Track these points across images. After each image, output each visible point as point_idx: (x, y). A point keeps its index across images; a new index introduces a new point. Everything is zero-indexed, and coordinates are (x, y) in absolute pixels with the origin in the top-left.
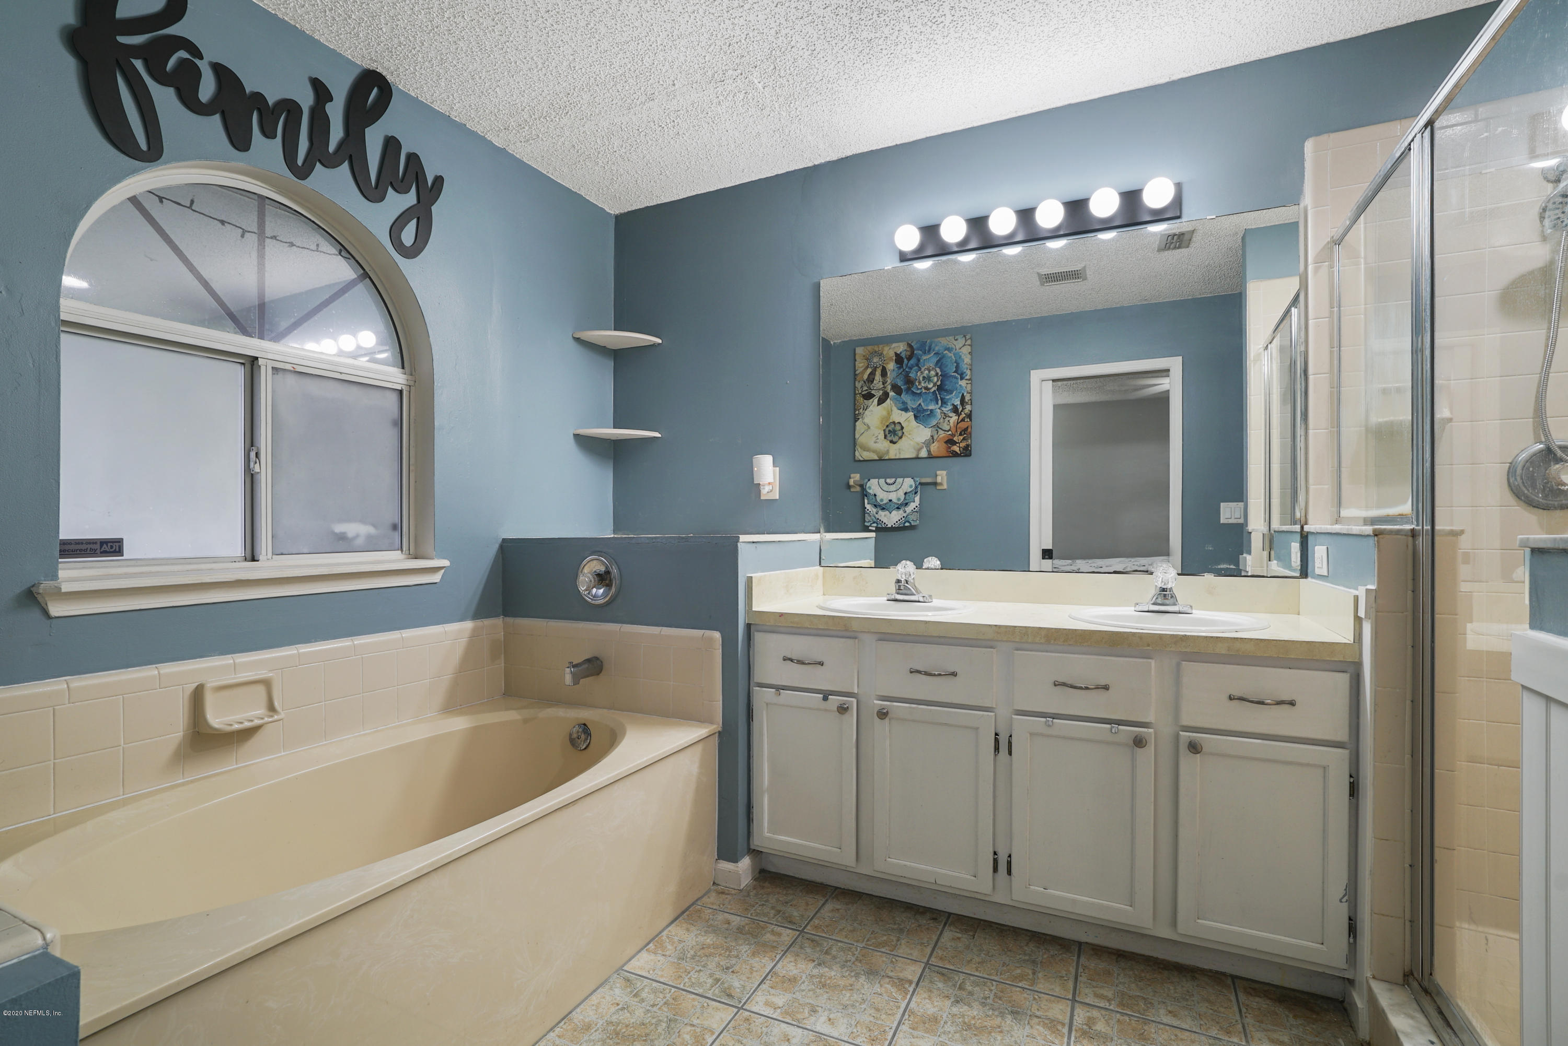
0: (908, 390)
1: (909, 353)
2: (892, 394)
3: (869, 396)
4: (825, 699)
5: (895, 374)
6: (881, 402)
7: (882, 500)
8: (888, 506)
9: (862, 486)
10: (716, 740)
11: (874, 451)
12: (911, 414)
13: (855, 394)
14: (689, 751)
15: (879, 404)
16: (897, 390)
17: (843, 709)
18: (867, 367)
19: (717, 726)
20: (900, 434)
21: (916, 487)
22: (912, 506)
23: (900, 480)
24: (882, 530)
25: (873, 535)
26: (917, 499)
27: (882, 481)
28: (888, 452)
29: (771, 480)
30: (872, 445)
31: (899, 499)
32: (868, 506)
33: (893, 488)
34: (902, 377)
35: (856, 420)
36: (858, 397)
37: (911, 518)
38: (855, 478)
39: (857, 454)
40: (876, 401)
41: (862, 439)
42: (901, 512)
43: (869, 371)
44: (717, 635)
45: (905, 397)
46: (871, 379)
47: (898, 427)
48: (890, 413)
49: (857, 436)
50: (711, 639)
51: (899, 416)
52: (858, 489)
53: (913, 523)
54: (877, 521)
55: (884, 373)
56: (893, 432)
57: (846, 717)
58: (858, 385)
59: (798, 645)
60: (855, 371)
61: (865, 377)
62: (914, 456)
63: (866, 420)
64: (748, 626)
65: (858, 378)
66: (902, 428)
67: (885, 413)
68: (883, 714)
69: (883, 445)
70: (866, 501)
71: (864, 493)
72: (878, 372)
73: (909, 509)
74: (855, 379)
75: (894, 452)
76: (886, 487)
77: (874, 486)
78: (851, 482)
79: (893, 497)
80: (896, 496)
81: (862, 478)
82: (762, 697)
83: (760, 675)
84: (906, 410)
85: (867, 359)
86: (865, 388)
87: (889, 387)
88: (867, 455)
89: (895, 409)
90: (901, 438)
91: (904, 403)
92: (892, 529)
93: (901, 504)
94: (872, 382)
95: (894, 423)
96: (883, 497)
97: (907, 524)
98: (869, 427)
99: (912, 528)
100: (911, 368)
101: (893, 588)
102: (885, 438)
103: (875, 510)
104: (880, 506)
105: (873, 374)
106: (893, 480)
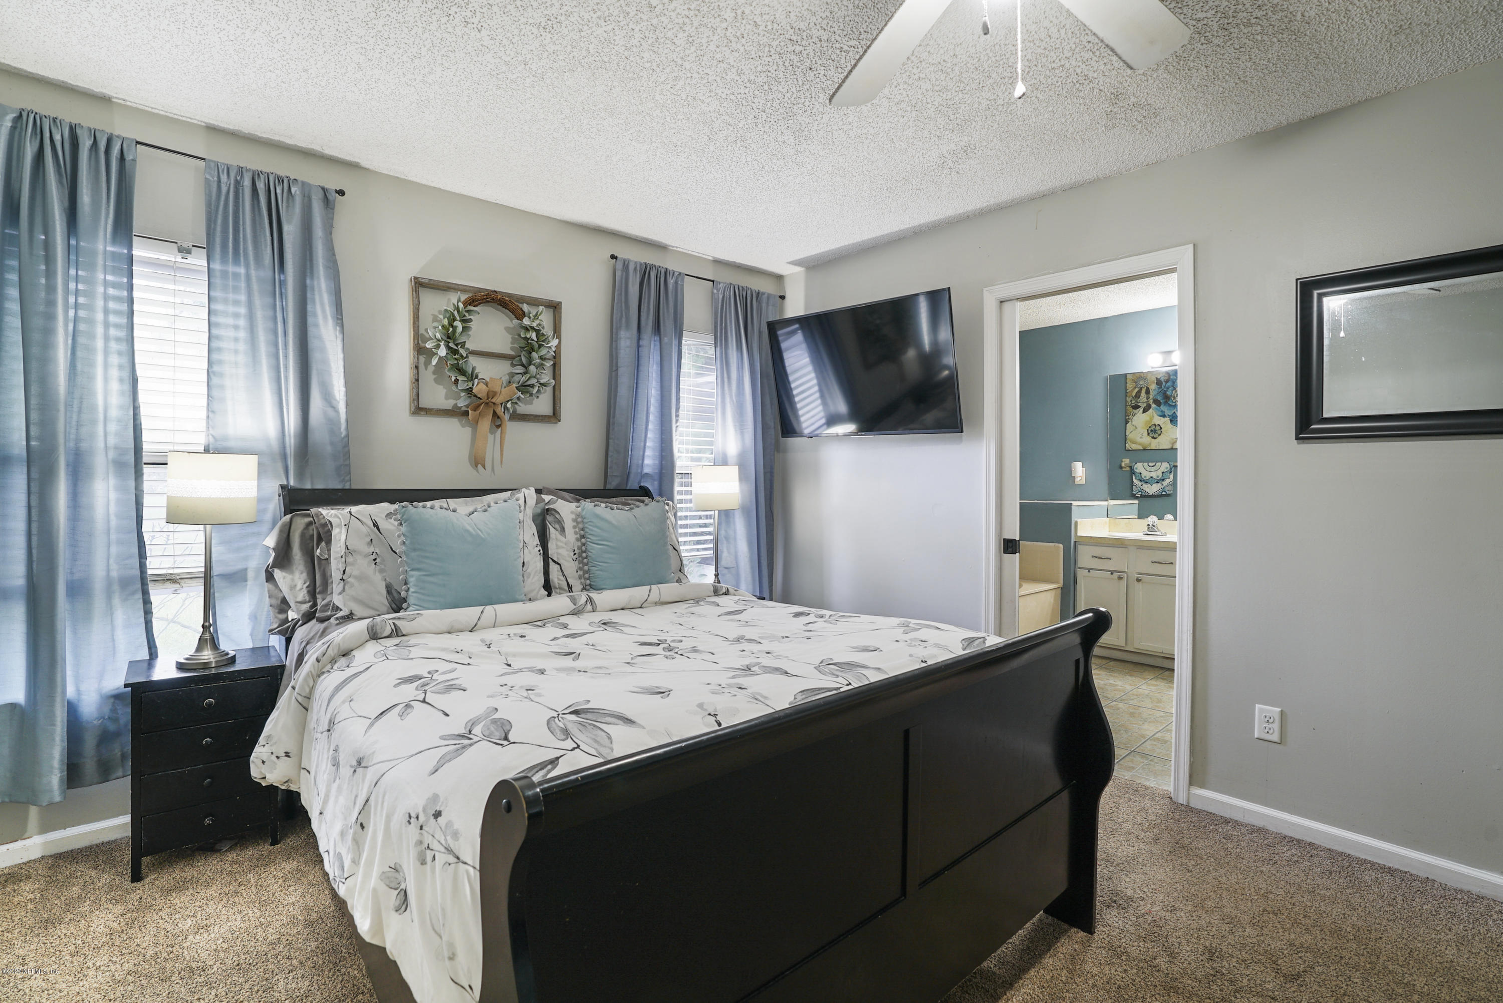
0: (1166, 403)
1: (1166, 378)
2: (1153, 406)
3: (1136, 407)
4: (1112, 574)
5: (1155, 393)
6: (1144, 411)
7: (1145, 477)
8: (1150, 481)
9: (1131, 467)
10: (1059, 591)
11: (1140, 444)
12: (1167, 419)
13: (1126, 405)
14: (1050, 592)
15: (1144, 412)
16: (1157, 402)
17: (1120, 578)
18: (1135, 388)
19: (1061, 585)
20: (1159, 432)
21: (1171, 469)
22: (1168, 481)
23: (1159, 464)
24: (1146, 496)
25: (1137, 502)
26: (1171, 476)
27: (1146, 464)
28: (1150, 444)
29: (1081, 474)
30: (1139, 440)
31: (1158, 477)
32: (1135, 481)
33: (1153, 469)
34: (1161, 394)
35: (1127, 423)
36: (1128, 408)
37: (1166, 489)
38: (1126, 461)
39: (1127, 445)
40: (1141, 410)
41: (1130, 436)
42: (1160, 484)
43: (1137, 390)
44: (1061, 546)
45: (1163, 407)
46: (1138, 396)
47: (1158, 428)
48: (1152, 418)
49: (1127, 434)
50: (1059, 547)
51: (1158, 420)
52: (1128, 469)
53: (1168, 493)
54: (1141, 490)
55: (1148, 392)
56: (1154, 431)
57: (1121, 581)
58: (1128, 399)
59: (1099, 551)
60: (1126, 390)
61: (1134, 394)
62: (1169, 447)
63: (1134, 423)
64: (1075, 542)
65: (1128, 395)
66: (1161, 428)
67: (1148, 418)
68: (1139, 580)
69: (1146, 440)
70: (1134, 477)
71: (1132, 472)
72: (1143, 391)
73: (1165, 483)
74: (1126, 396)
75: (1154, 444)
76: (1148, 468)
77: (1139, 467)
78: (1123, 465)
79: (1154, 475)
80: (1156, 474)
81: (1131, 462)
82: (1081, 574)
83: (1079, 564)
84: (1164, 416)
85: (1135, 382)
86: (1134, 402)
87: (1152, 401)
88: (1134, 447)
89: (1155, 415)
90: (1160, 435)
91: (1162, 411)
92: (1153, 496)
93: (1160, 480)
94: (1139, 397)
95: (1155, 425)
96: (1146, 475)
97: (1164, 493)
98: (1136, 428)
99: (1167, 495)
100: (1168, 388)
101: (1146, 528)
102: (1148, 434)
103: (1140, 483)
104: (1144, 481)
105: (1140, 392)
106: (1154, 464)
